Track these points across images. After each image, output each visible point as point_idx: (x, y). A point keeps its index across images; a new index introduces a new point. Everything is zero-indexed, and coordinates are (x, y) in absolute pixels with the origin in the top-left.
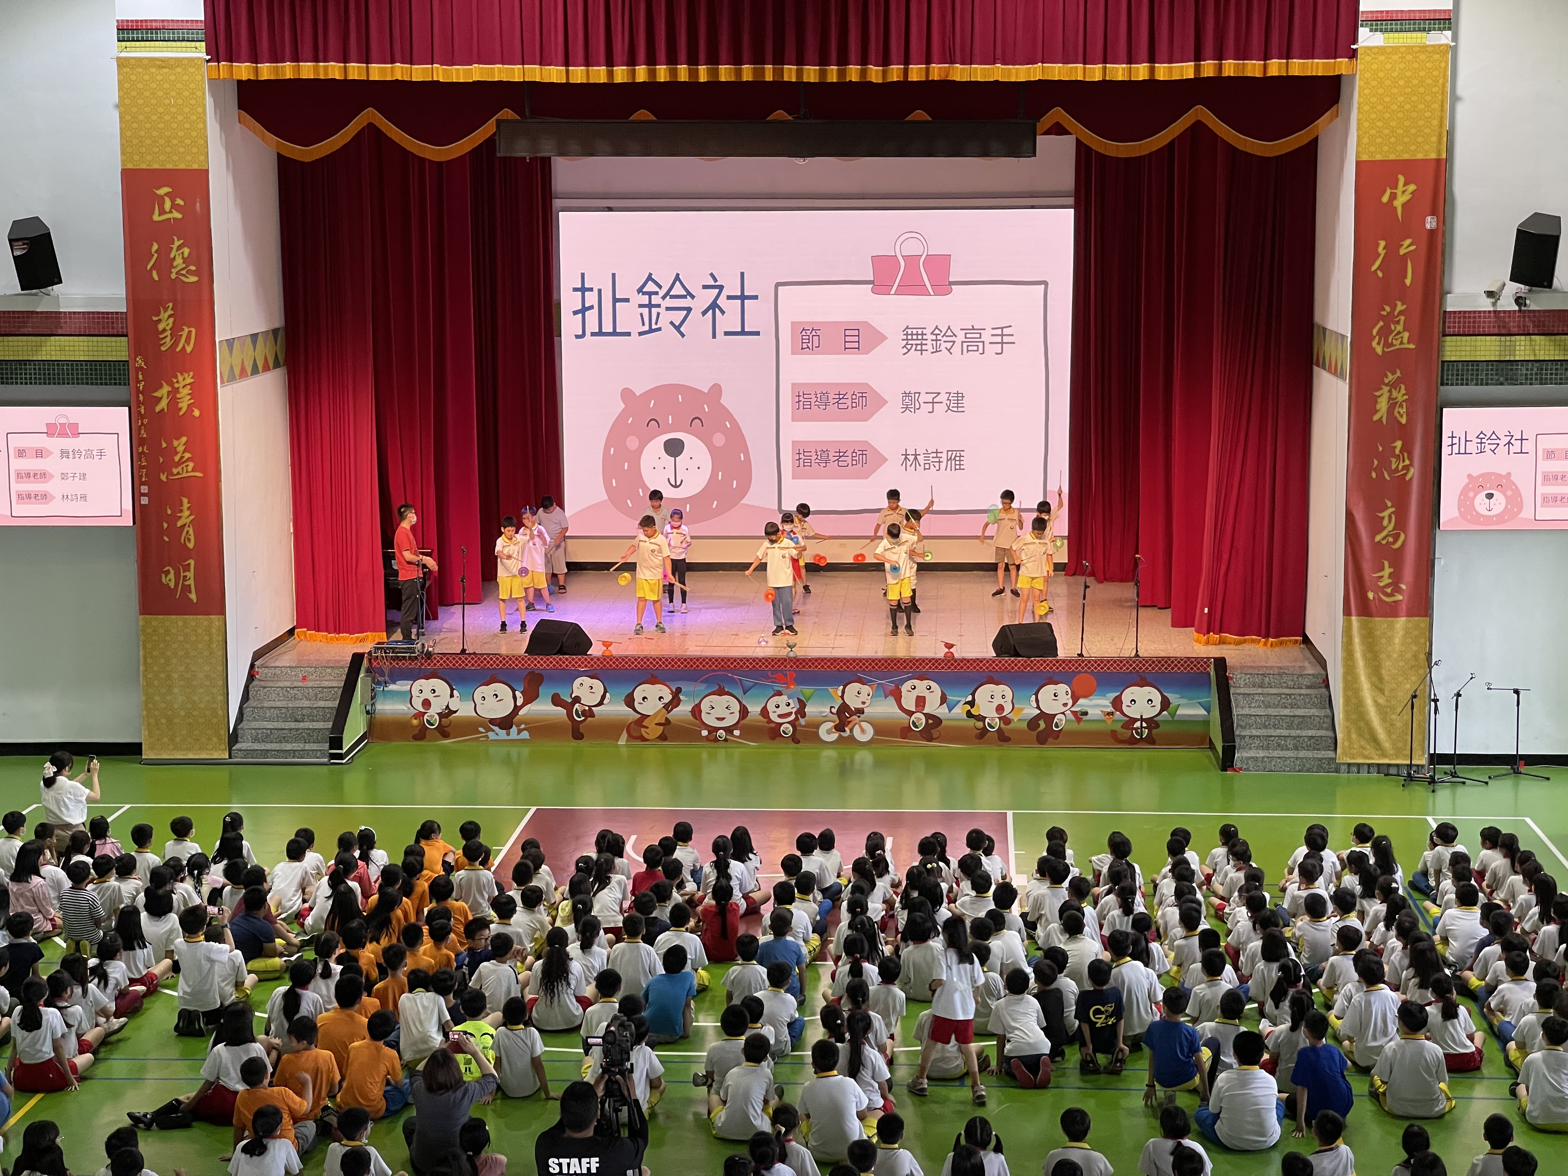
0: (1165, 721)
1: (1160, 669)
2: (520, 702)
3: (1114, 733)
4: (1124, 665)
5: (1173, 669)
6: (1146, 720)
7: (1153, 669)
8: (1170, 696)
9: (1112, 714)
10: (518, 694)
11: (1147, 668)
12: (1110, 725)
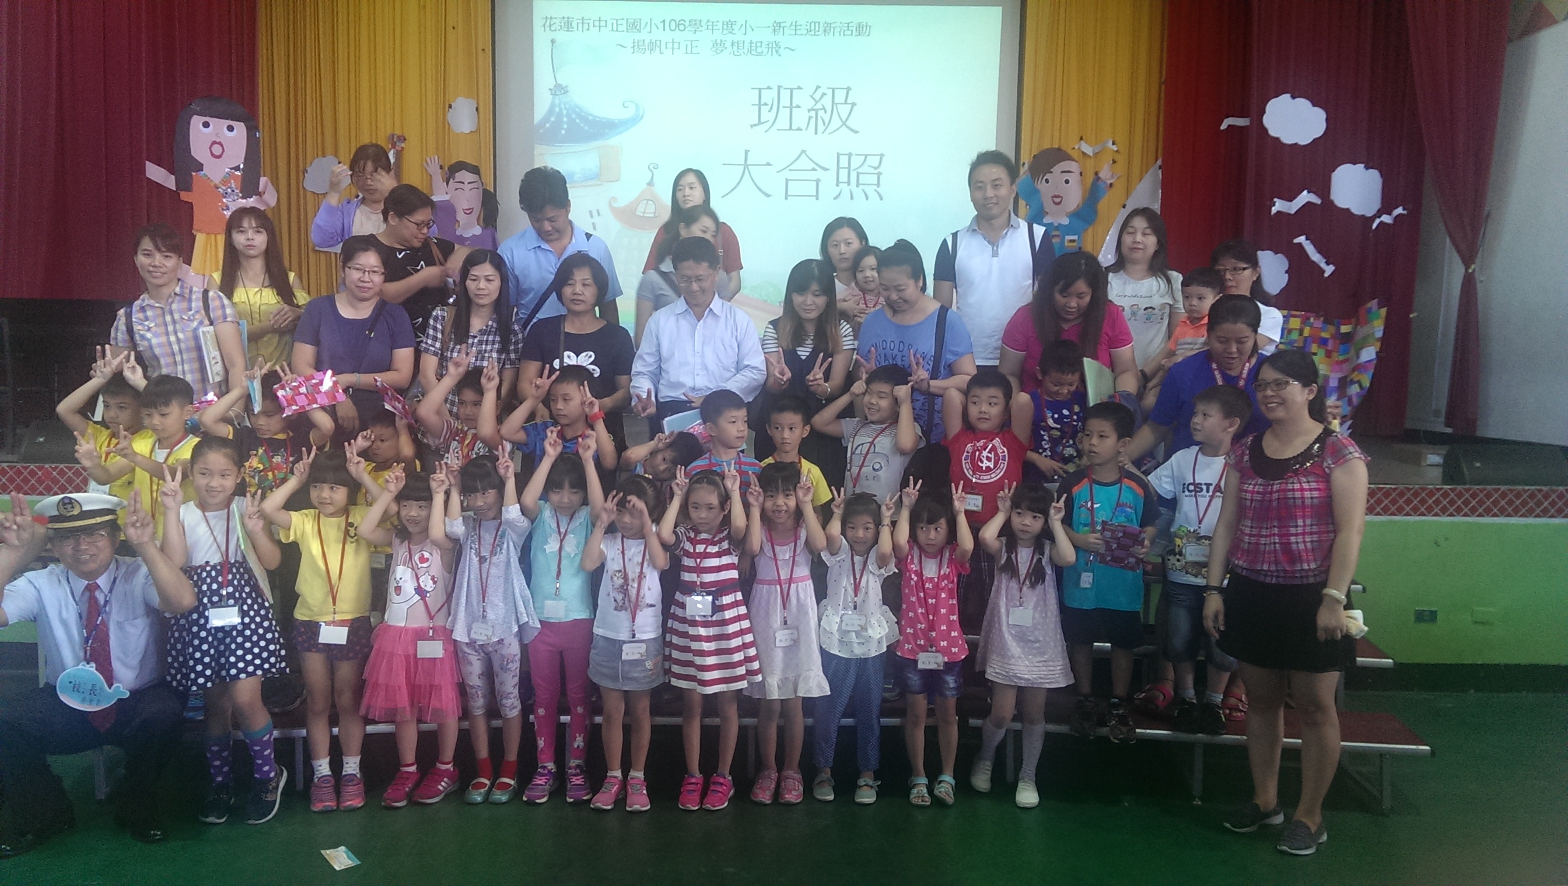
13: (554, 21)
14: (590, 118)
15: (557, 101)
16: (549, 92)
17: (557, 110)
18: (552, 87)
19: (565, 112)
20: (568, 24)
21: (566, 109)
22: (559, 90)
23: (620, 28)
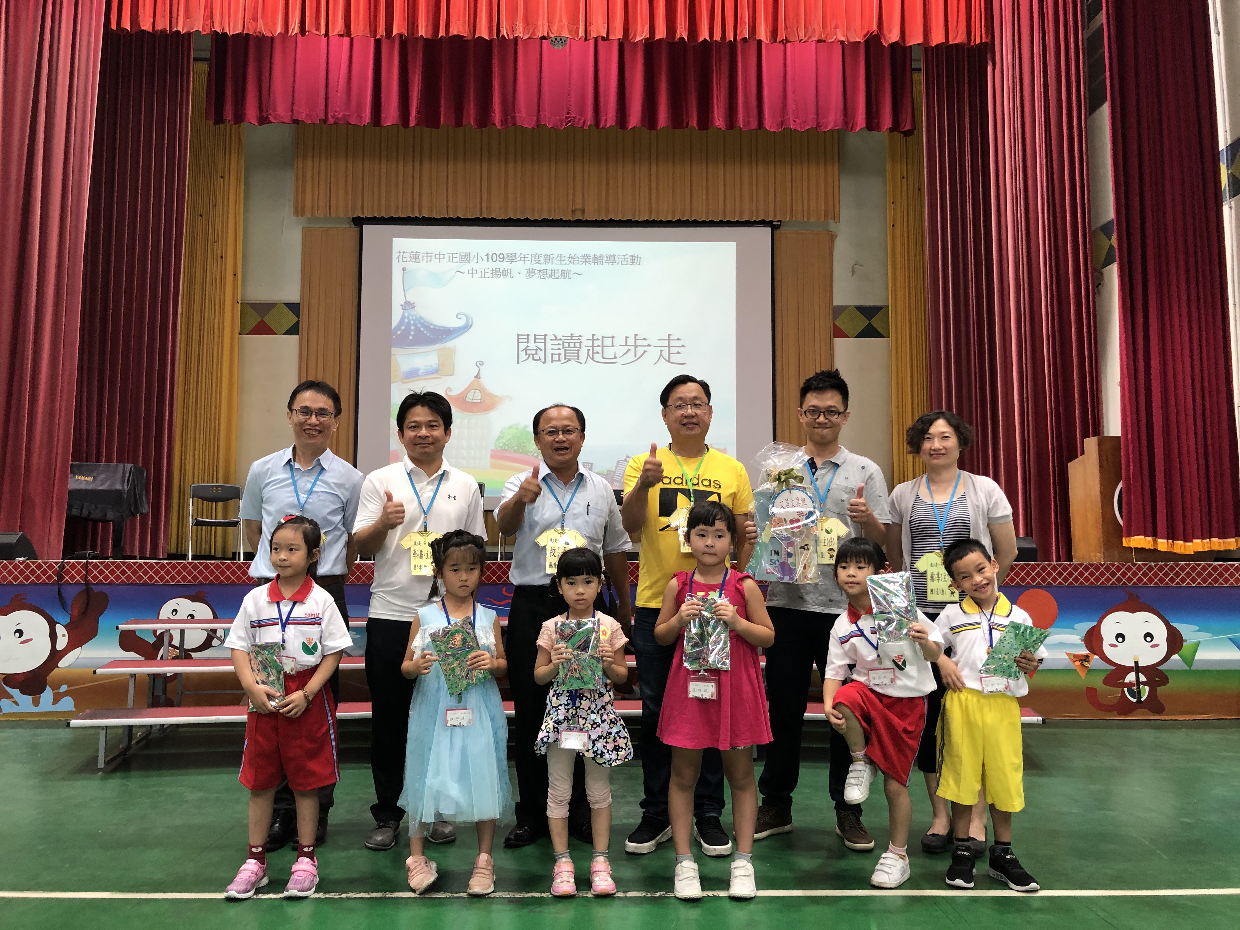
0: (1177, 672)
1: (1162, 580)
2: (61, 644)
3: (1091, 692)
4: (1102, 574)
5: (1183, 580)
6: (1146, 670)
7: (1150, 580)
8: (1181, 627)
9: (1086, 658)
10: (60, 630)
11: (1139, 580)
12: (1083, 680)
13: (405, 255)
14: (432, 327)
15: (406, 315)
16: (401, 307)
17: (406, 320)
18: (403, 304)
19: (412, 322)
20: (415, 257)
21: (413, 319)
22: (408, 305)
23: (455, 260)
